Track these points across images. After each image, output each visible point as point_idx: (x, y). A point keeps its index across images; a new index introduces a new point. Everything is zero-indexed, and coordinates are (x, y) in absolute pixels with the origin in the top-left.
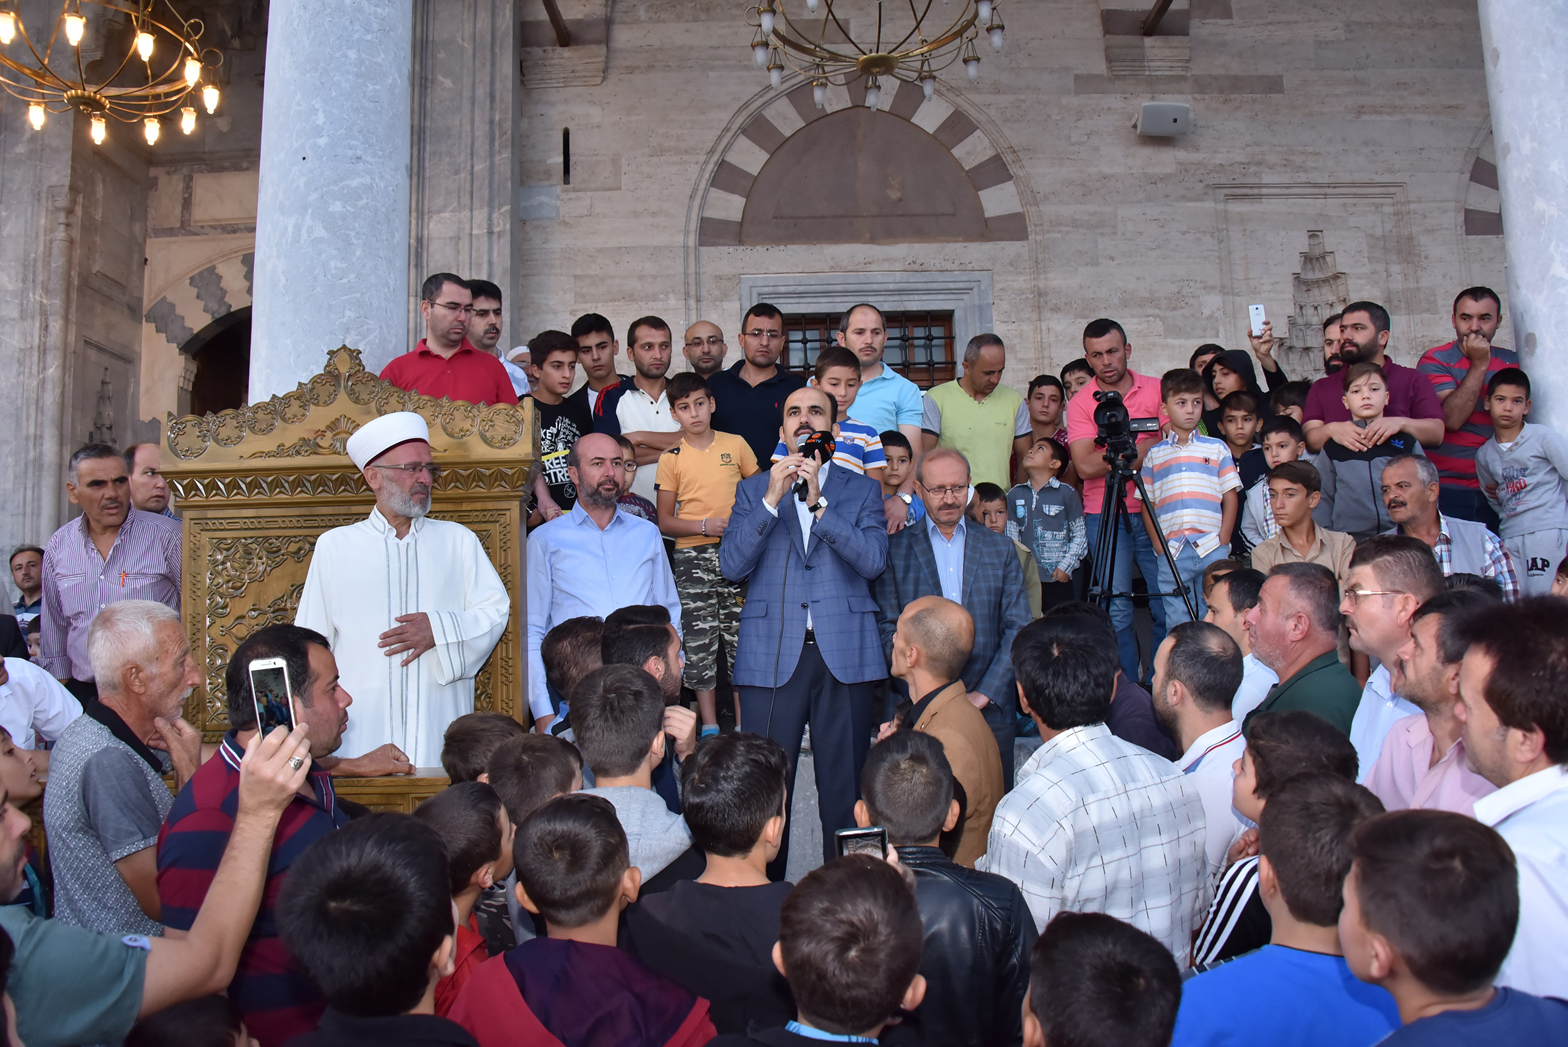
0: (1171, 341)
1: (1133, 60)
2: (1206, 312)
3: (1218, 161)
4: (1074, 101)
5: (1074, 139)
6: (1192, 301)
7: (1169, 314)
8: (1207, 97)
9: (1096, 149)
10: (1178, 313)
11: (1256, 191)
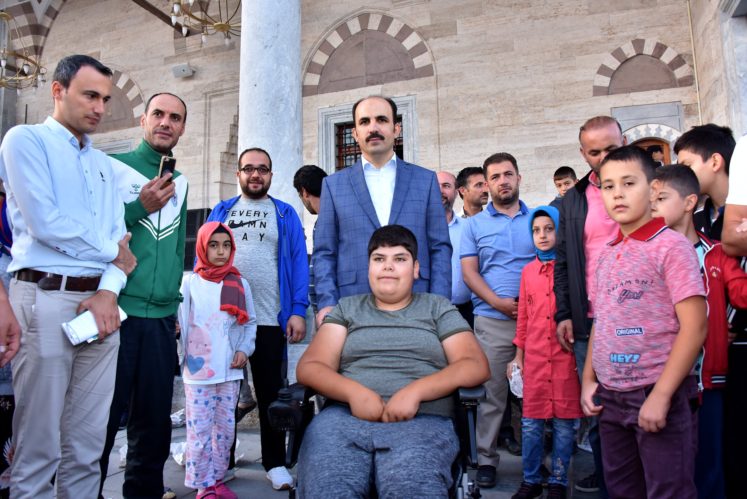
0: (185, 158)
1: (183, 48)
2: (198, 145)
3: (208, 83)
4: (163, 68)
5: (162, 83)
6: (194, 141)
7: (186, 147)
8: (207, 57)
9: (168, 86)
10: (188, 146)
11: (222, 92)
